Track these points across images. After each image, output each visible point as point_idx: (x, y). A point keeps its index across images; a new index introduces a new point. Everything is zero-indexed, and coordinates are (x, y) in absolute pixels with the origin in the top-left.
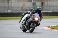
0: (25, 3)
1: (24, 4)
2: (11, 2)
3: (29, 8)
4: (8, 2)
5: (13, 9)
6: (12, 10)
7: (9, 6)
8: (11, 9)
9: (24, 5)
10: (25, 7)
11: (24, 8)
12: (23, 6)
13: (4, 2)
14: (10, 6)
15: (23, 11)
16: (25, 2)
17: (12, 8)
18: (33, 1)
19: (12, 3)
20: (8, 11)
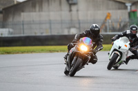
0: (110, 11)
1: (109, 14)
2: (78, 11)
3: (120, 25)
4: (71, 11)
5: (81, 25)
6: (79, 28)
7: (71, 20)
8: (77, 26)
9: (107, 16)
10: (110, 21)
11: (107, 24)
12: (106, 19)
13: (61, 10)
14: (75, 18)
15: (106, 31)
16: (110, 9)
17: (79, 23)
18: (129, 8)
19: (80, 12)
20: (69, 32)
